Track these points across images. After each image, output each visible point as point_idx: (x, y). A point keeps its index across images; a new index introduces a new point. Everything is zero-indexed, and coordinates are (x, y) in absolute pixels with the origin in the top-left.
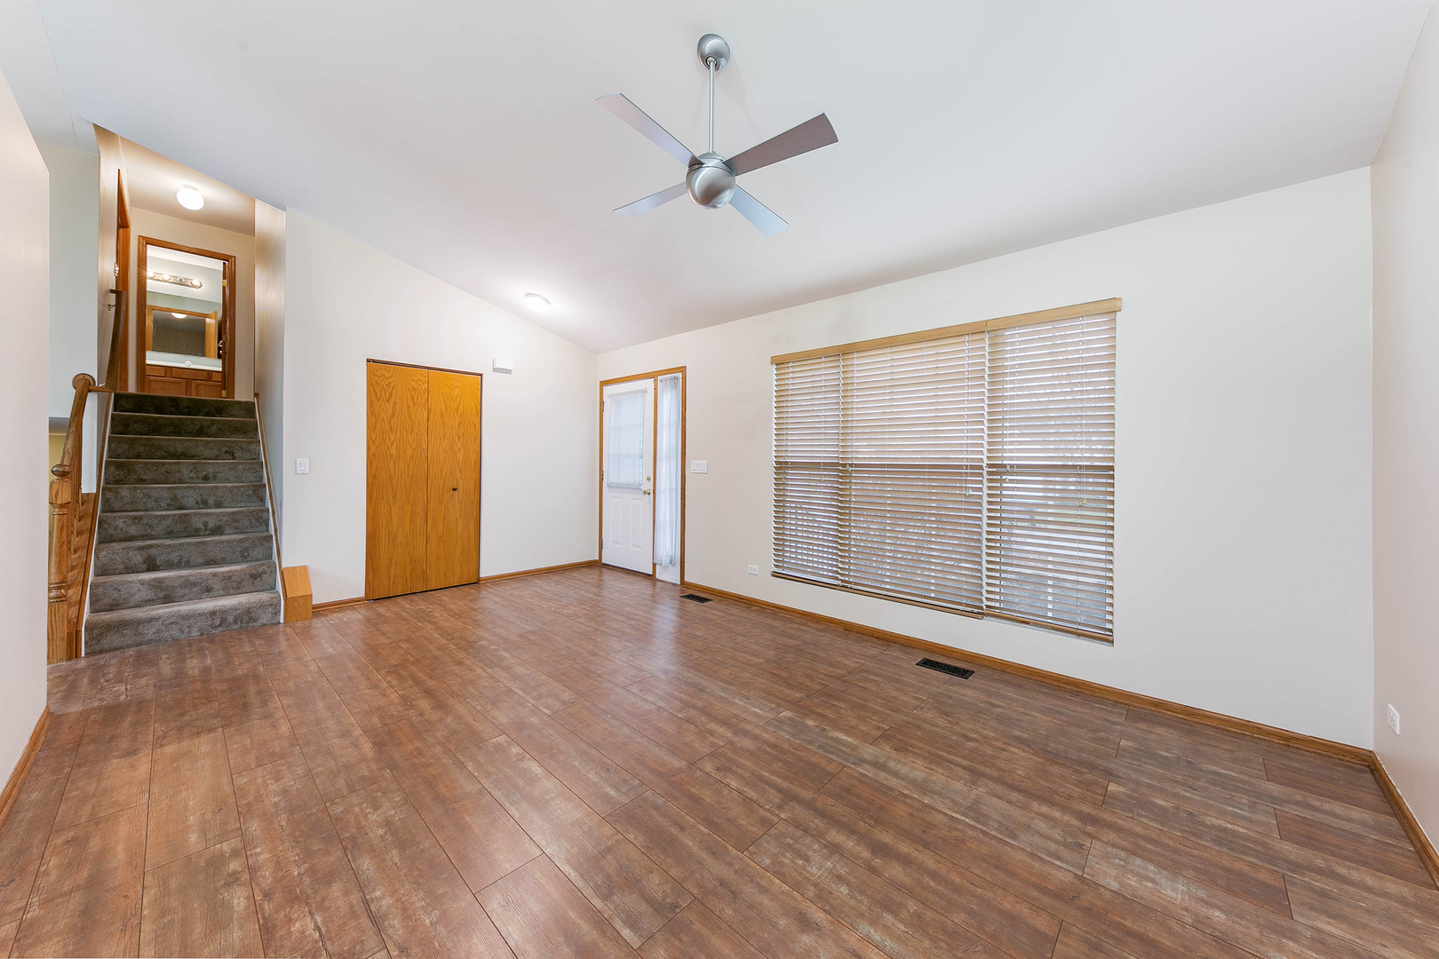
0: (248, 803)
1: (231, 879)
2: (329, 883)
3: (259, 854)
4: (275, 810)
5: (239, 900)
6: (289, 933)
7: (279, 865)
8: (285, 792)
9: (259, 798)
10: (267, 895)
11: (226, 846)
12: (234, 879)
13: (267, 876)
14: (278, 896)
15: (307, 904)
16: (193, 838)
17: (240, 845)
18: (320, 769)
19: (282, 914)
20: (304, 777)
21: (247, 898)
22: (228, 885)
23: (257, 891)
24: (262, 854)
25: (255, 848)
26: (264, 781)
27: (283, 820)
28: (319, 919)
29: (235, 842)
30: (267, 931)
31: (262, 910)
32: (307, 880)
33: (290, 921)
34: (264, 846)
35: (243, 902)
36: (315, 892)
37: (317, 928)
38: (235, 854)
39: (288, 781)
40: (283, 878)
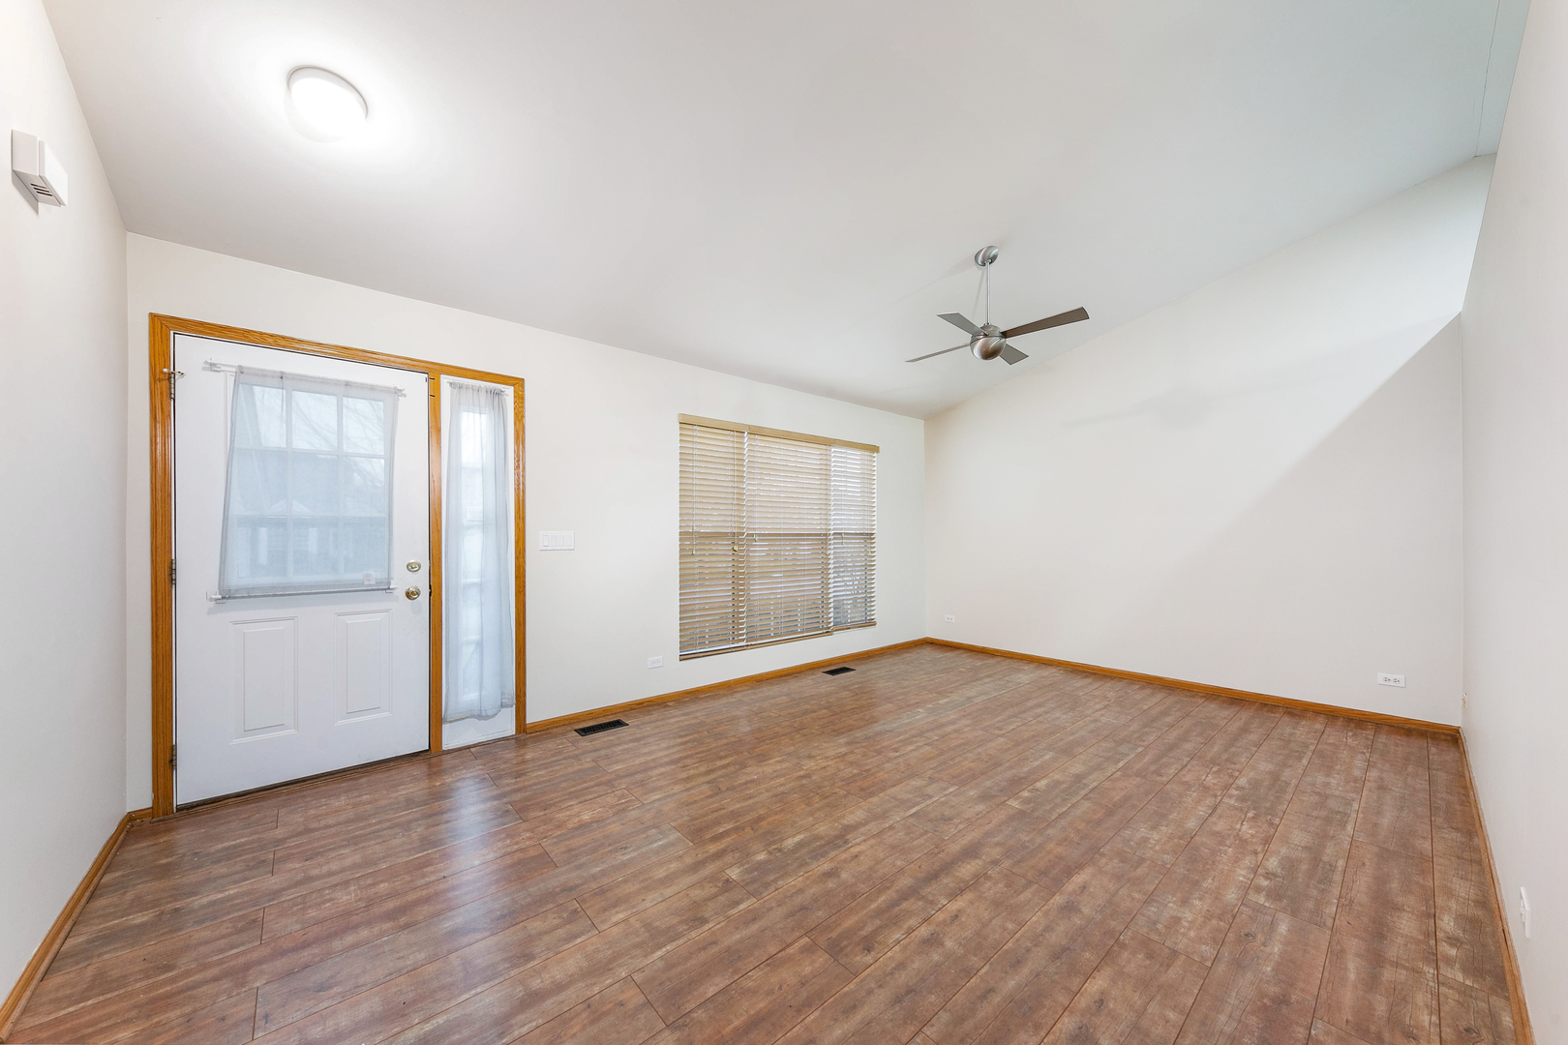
0: (1221, 920)
1: (1270, 876)
2: (1218, 833)
3: (1243, 876)
4: (1206, 895)
5: (1273, 863)
6: (1257, 832)
7: (1236, 861)
8: (1185, 902)
9: (1208, 917)
10: (1256, 853)
11: (1261, 900)
12: (1268, 875)
13: (1248, 861)
14: (1250, 848)
15: (1238, 835)
16: (1283, 928)
17: (1251, 891)
18: (1137, 896)
19: (1254, 840)
20: (1156, 901)
21: (1267, 860)
22: (1275, 875)
23: (1260, 859)
24: (1241, 874)
25: (1242, 882)
26: (1189, 929)
27: (1208, 883)
28: (1238, 826)
29: (1253, 897)
30: (1267, 841)
31: (1263, 850)
32: (1228, 842)
33: (1252, 836)
34: (1236, 878)
35: (1272, 860)
36: (1229, 835)
37: (1242, 824)
38: (1258, 889)
39: (1172, 908)
40: (1240, 853)
